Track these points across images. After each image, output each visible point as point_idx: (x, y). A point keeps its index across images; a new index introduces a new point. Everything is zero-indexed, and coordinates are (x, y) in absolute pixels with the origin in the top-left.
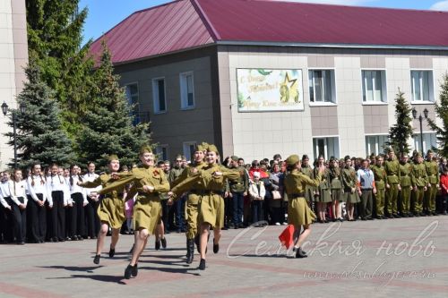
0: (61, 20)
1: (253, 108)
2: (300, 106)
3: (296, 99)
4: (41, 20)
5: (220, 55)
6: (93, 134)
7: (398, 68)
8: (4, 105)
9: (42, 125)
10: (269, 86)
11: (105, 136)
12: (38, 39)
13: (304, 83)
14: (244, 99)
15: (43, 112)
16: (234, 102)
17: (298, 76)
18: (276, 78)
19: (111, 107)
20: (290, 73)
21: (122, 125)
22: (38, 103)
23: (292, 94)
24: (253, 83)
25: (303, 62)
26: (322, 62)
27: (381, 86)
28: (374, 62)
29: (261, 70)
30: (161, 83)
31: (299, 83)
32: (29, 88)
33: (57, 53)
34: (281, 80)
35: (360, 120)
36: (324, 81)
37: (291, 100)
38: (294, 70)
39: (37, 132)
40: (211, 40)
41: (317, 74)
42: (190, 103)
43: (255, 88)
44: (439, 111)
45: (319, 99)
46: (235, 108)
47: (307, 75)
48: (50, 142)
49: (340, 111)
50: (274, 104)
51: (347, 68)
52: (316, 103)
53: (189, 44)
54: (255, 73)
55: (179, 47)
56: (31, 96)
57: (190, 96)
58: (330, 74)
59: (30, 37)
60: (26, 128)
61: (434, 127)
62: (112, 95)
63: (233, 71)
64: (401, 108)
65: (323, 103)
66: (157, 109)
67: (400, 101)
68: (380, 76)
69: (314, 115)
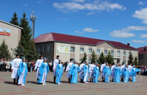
0: (28, 35)
2: (68, 53)
4: (24, 34)
5: (55, 43)
6: (29, 54)
7: (86, 48)
8: (15, 49)
10: (63, 49)
11: (31, 55)
14: (59, 51)
15: (21, 50)
16: (57, 51)
18: (64, 47)
20: (67, 47)
21: (35, 53)
22: (20, 48)
23: (67, 50)
24: (60, 48)
25: (69, 45)
26: (73, 46)
27: (83, 50)
28: (82, 46)
29: (62, 46)
30: (45, 47)
31: (69, 49)
32: (19, 46)
33: (26, 40)
34: (65, 48)
35: (79, 56)
36: (73, 49)
37: (67, 52)
38: (68, 47)
39: (20, 53)
40: (53, 40)
42: (49, 50)
43: (61, 49)
44: (92, 55)
45: (72, 52)
47: (70, 48)
49: (75, 54)
50: (63, 52)
51: (77, 47)
53: (50, 41)
54: (61, 46)
55: (48, 41)
57: (49, 49)
59: (21, 37)
60: (18, 52)
61: (91, 58)
62: (33, 48)
63: (57, 47)
64: (85, 54)
65: (73, 52)
66: (43, 51)
67: (85, 53)
68: (83, 49)
69: (71, 55)
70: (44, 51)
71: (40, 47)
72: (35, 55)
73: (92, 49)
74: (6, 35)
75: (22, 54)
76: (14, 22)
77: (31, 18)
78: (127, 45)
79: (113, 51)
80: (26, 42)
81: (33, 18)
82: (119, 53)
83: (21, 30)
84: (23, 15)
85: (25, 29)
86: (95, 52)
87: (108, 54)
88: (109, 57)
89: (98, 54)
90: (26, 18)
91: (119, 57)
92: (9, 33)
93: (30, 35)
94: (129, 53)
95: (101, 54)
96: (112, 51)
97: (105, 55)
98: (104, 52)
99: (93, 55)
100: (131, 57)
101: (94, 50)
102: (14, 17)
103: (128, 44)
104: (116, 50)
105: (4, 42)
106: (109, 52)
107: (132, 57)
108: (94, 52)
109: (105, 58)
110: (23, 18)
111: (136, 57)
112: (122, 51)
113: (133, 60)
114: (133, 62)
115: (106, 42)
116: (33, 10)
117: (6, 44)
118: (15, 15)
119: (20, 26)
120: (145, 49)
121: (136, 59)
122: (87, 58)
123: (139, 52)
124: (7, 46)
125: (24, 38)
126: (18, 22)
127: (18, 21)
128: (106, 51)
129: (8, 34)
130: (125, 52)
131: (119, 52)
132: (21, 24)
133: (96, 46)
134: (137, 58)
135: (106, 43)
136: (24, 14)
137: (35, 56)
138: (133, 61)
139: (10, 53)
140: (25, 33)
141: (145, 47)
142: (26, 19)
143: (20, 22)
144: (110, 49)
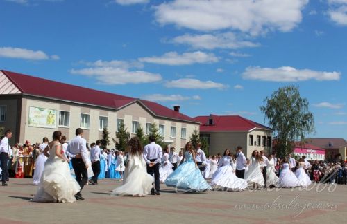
1: (35, 125)
3: (53, 123)
5: (24, 100)
7: (95, 114)
10: (43, 116)
13: (57, 117)
14: (32, 119)
16: (27, 121)
17: (55, 113)
18: (46, 113)
20: (52, 111)
23: (52, 121)
24: (36, 114)
25: (57, 107)
26: (65, 108)
27: (87, 121)
28: (86, 111)
29: (40, 109)
31: (55, 116)
34: (48, 114)
36: (65, 114)
37: (51, 123)
38: (54, 110)
40: (20, 92)
41: (62, 113)
42: (3, 119)
43: (36, 116)
44: (117, 135)
45: (62, 124)
46: (27, 125)
47: (59, 113)
49: (71, 131)
50: (43, 124)
51: (75, 112)
52: (60, 126)
54: (37, 110)
61: (115, 141)
63: (27, 108)
65: (63, 126)
68: (87, 117)
73: (106, 119)
78: (173, 109)
96: (148, 124)
98: (131, 126)
103: (176, 108)
104: (157, 122)
106: (153, 126)
112: (168, 124)
115: (137, 102)
120: (211, 121)
123: (200, 128)
128: (137, 123)
130: (173, 128)
131: (163, 127)
133: (114, 111)
141: (211, 115)
144: (144, 120)
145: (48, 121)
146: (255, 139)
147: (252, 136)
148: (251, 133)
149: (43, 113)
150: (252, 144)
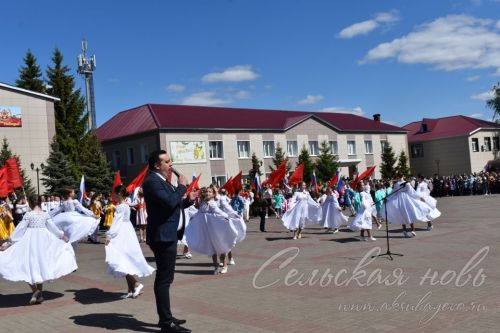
0: (76, 118)
1: (180, 162)
2: (205, 161)
3: (203, 157)
4: (65, 118)
5: (161, 135)
7: (256, 140)
8: (42, 165)
9: (59, 174)
10: (188, 151)
11: (94, 179)
12: (62, 128)
13: (206, 148)
14: (175, 157)
15: (60, 167)
17: (204, 145)
18: (191, 146)
19: (98, 163)
20: (199, 143)
21: (104, 173)
22: (58, 162)
23: (200, 154)
24: (180, 149)
25: (204, 139)
26: (216, 137)
27: (247, 149)
28: (244, 137)
29: (183, 142)
30: (131, 150)
31: (204, 148)
32: (53, 154)
33: (73, 135)
34: (194, 147)
35: (237, 167)
36: (217, 147)
37: (200, 157)
38: (201, 142)
39: (58, 177)
40: (156, 127)
41: (213, 144)
43: (180, 152)
44: (275, 161)
45: (215, 156)
47: (208, 144)
48: (64, 183)
49: (226, 163)
50: (190, 160)
51: (230, 140)
52: (213, 159)
53: (145, 129)
54: (180, 144)
55: (140, 131)
56: (53, 159)
58: (220, 144)
59: (56, 127)
60: (51, 176)
61: (273, 170)
62: (98, 157)
63: (168, 143)
64: (254, 160)
65: (217, 159)
66: (129, 163)
67: (254, 157)
68: (247, 144)
69: (212, 165)
70: (132, 162)
71: (118, 153)
72: (107, 176)
73: (272, 143)
74: (10, 124)
75: (64, 178)
76: (29, 82)
77: (81, 64)
78: (372, 118)
79: (334, 143)
80: (73, 140)
81: (85, 66)
82: (351, 146)
83: (52, 104)
84: (53, 56)
85: (66, 101)
86: (283, 151)
87: (321, 153)
88: (324, 162)
89: (292, 156)
90: (62, 65)
91: (355, 156)
92: (19, 117)
93: (81, 117)
94: (382, 142)
95: (299, 153)
96: (331, 142)
97: (313, 157)
98: (308, 147)
99: (279, 160)
100: (387, 154)
101: (278, 144)
102: (26, 66)
103: (377, 117)
104: (342, 139)
105: (5, 146)
106: (324, 145)
107: (393, 155)
108: (279, 150)
109: (313, 166)
110: (53, 68)
111: (403, 154)
112: (360, 139)
113: (395, 161)
114: (397, 168)
115: (313, 118)
116: (84, 40)
117: (13, 153)
118: (30, 61)
119: (49, 92)
120: (425, 127)
121: (403, 159)
122: (262, 169)
123: (409, 138)
124: (17, 160)
125: (66, 128)
126: (42, 82)
127: (40, 78)
128: (316, 143)
129: (16, 122)
130: (369, 143)
131: (353, 143)
132: (51, 87)
133: (282, 132)
134: (407, 155)
135: (311, 121)
136: (57, 54)
137: (106, 182)
138: (396, 165)
139: (28, 179)
140: (68, 114)
141: (424, 120)
142: (66, 69)
143: (49, 80)
144: (324, 136)
145: (196, 154)
146: (482, 143)
147: (476, 140)
148: (474, 136)
149: (188, 147)
150: (477, 150)
